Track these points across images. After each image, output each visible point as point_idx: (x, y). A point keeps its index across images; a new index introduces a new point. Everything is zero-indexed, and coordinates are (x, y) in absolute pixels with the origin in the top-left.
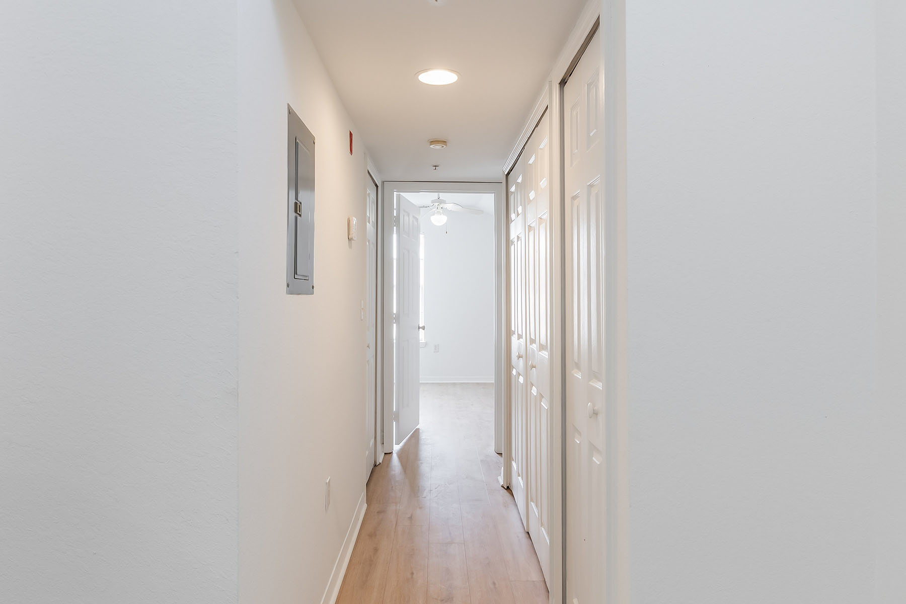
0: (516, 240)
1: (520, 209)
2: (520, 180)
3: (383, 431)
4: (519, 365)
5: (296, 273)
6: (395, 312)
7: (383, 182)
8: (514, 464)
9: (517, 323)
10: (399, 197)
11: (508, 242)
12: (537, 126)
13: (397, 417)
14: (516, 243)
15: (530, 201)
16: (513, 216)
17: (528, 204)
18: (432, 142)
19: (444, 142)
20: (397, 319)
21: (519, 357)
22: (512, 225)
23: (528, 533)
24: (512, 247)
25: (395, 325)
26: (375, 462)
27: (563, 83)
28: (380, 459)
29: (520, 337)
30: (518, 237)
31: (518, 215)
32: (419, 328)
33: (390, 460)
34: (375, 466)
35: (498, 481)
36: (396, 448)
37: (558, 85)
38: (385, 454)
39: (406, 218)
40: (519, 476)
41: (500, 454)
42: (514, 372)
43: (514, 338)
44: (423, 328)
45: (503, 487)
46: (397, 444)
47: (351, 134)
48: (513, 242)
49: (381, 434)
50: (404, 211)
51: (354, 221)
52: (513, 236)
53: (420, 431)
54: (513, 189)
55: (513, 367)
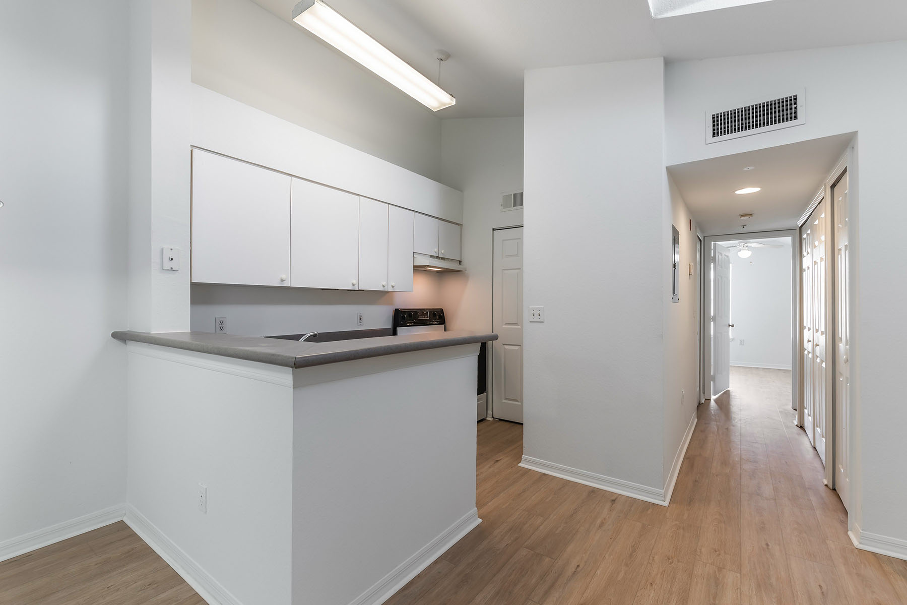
0: (807, 269)
1: (809, 250)
2: (809, 232)
3: (704, 386)
4: (808, 346)
5: (674, 293)
6: (712, 314)
7: (704, 237)
8: (806, 411)
9: (807, 322)
10: (715, 245)
11: (801, 270)
12: (819, 204)
13: (713, 379)
14: (807, 270)
15: (815, 247)
16: (805, 253)
17: (814, 248)
18: (742, 216)
19: (751, 215)
20: (714, 319)
21: (809, 341)
22: (804, 260)
23: (815, 448)
24: (804, 273)
25: (712, 323)
26: (700, 402)
27: (833, 186)
28: (703, 401)
29: (809, 329)
30: (808, 268)
31: (808, 253)
32: (729, 326)
33: (709, 403)
34: (700, 404)
35: (793, 423)
36: (713, 397)
37: (830, 188)
38: (706, 399)
39: (720, 257)
40: (809, 416)
41: (796, 410)
42: (806, 352)
43: (806, 331)
44: (733, 326)
45: (797, 426)
47: (690, 220)
48: (805, 270)
50: (719, 252)
51: (692, 265)
52: (805, 266)
53: (730, 392)
54: (805, 236)
55: (806, 350)
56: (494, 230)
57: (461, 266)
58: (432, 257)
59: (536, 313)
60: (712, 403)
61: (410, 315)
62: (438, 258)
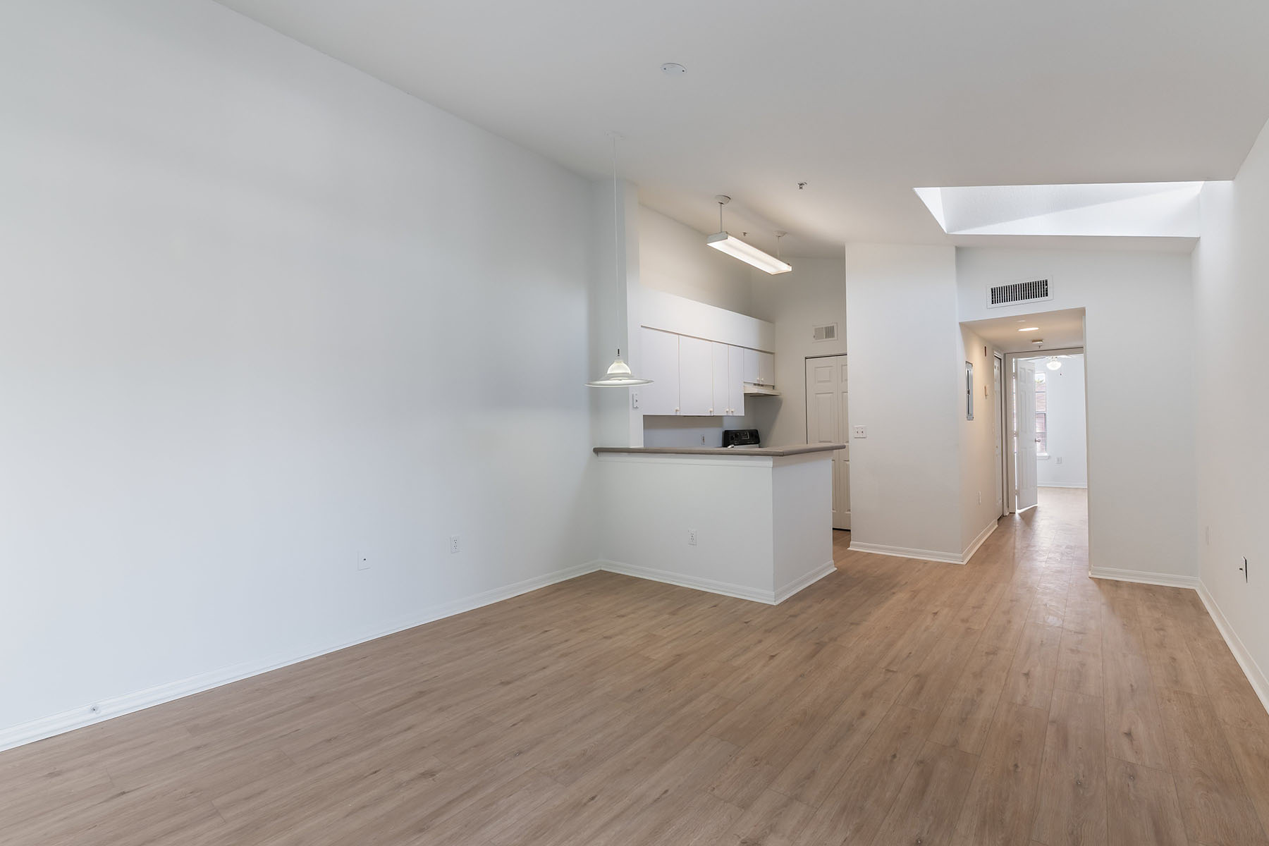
5: (969, 412)
6: (1015, 430)
7: (1004, 356)
10: (1017, 362)
13: (1018, 493)
20: (1017, 434)
25: (1015, 438)
26: (1003, 514)
28: (1006, 513)
32: (1036, 441)
33: (1013, 517)
34: (1003, 516)
36: (1018, 511)
38: (1009, 512)
44: (1039, 441)
46: (1019, 509)
49: (1007, 498)
50: (1021, 369)
53: (1037, 508)
56: (806, 358)
57: (774, 391)
58: (755, 384)
59: (860, 431)
60: (1017, 516)
61: (736, 436)
62: (759, 385)
